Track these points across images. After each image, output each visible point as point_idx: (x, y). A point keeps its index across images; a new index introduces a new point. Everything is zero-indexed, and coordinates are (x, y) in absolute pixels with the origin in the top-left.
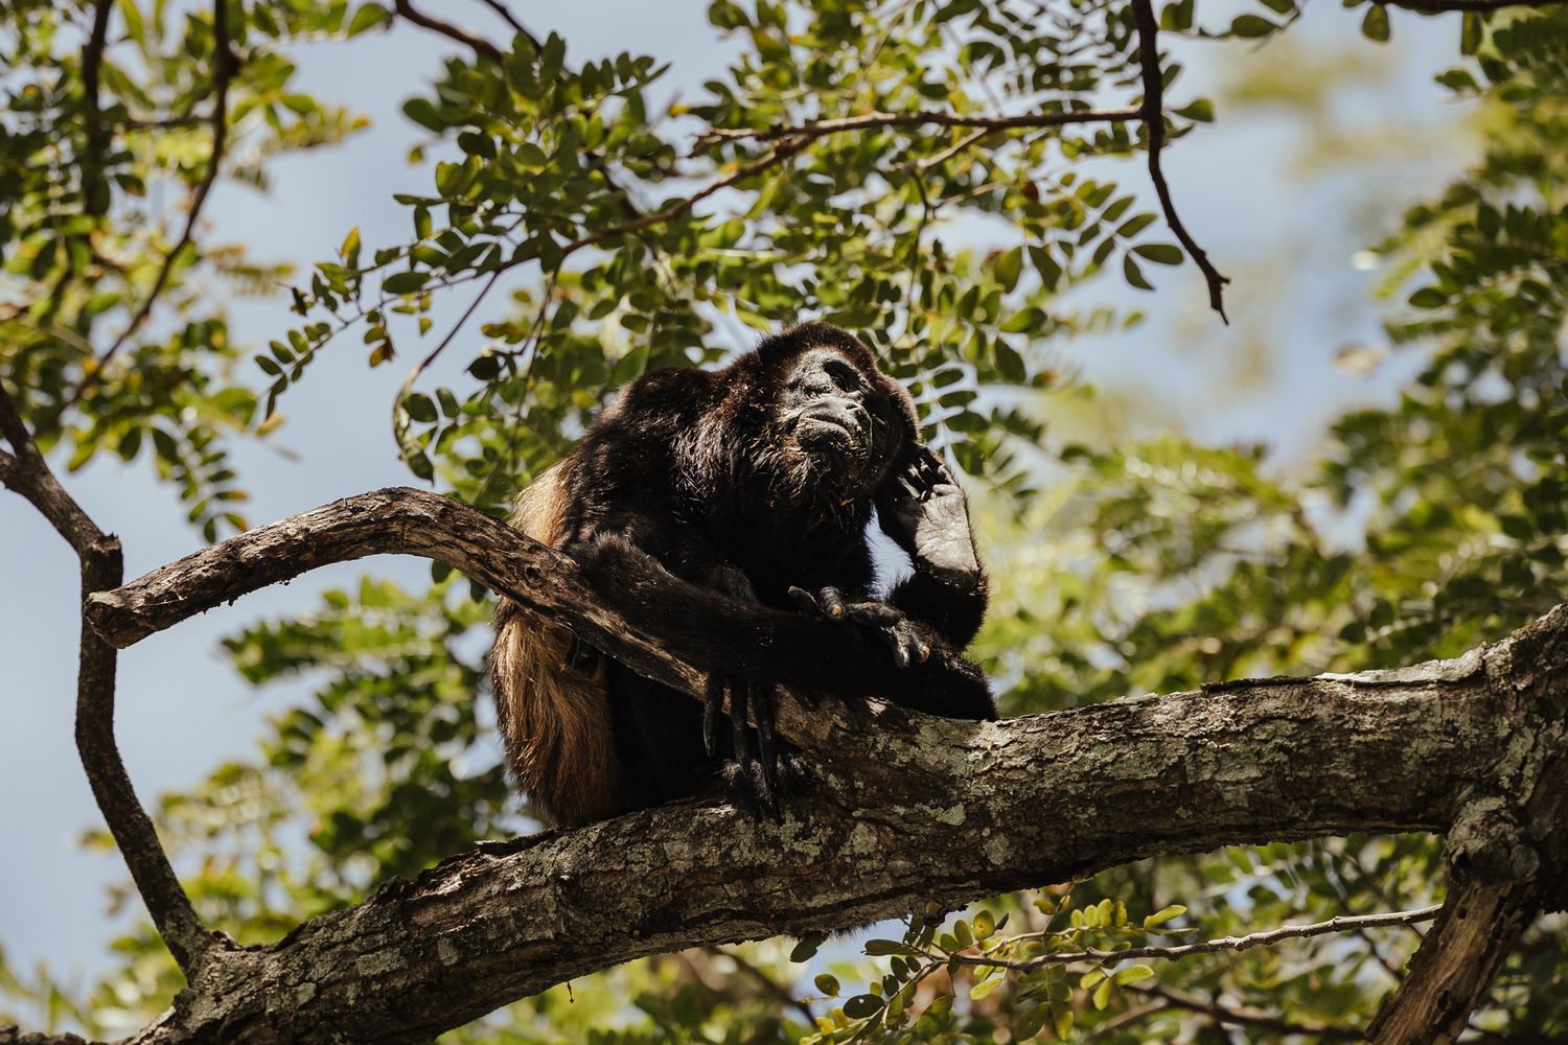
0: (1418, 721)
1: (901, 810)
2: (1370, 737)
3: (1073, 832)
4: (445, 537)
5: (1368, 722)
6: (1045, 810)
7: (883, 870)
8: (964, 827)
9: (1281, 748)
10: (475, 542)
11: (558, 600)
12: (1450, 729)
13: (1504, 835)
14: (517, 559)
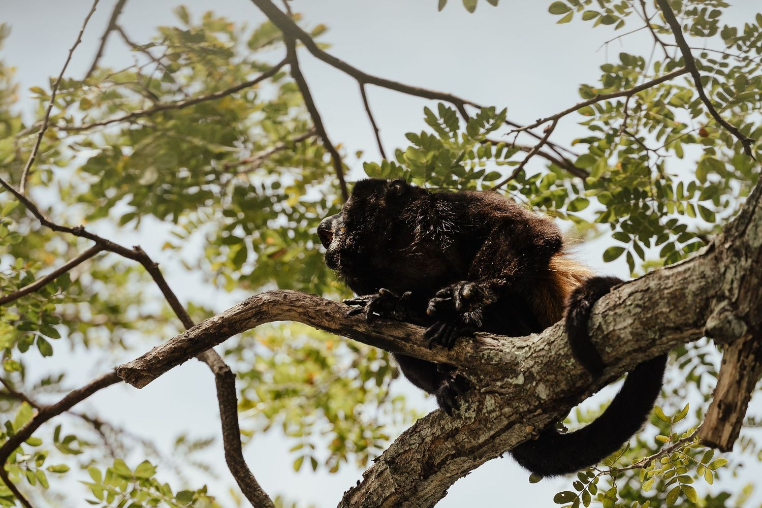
0: (690, 276)
1: (499, 384)
2: (671, 290)
3: (569, 373)
4: (287, 308)
5: (670, 282)
6: (555, 365)
7: (500, 416)
8: (525, 383)
9: (638, 306)
10: (300, 306)
11: (341, 324)
12: (703, 276)
13: (726, 317)
14: (320, 310)
